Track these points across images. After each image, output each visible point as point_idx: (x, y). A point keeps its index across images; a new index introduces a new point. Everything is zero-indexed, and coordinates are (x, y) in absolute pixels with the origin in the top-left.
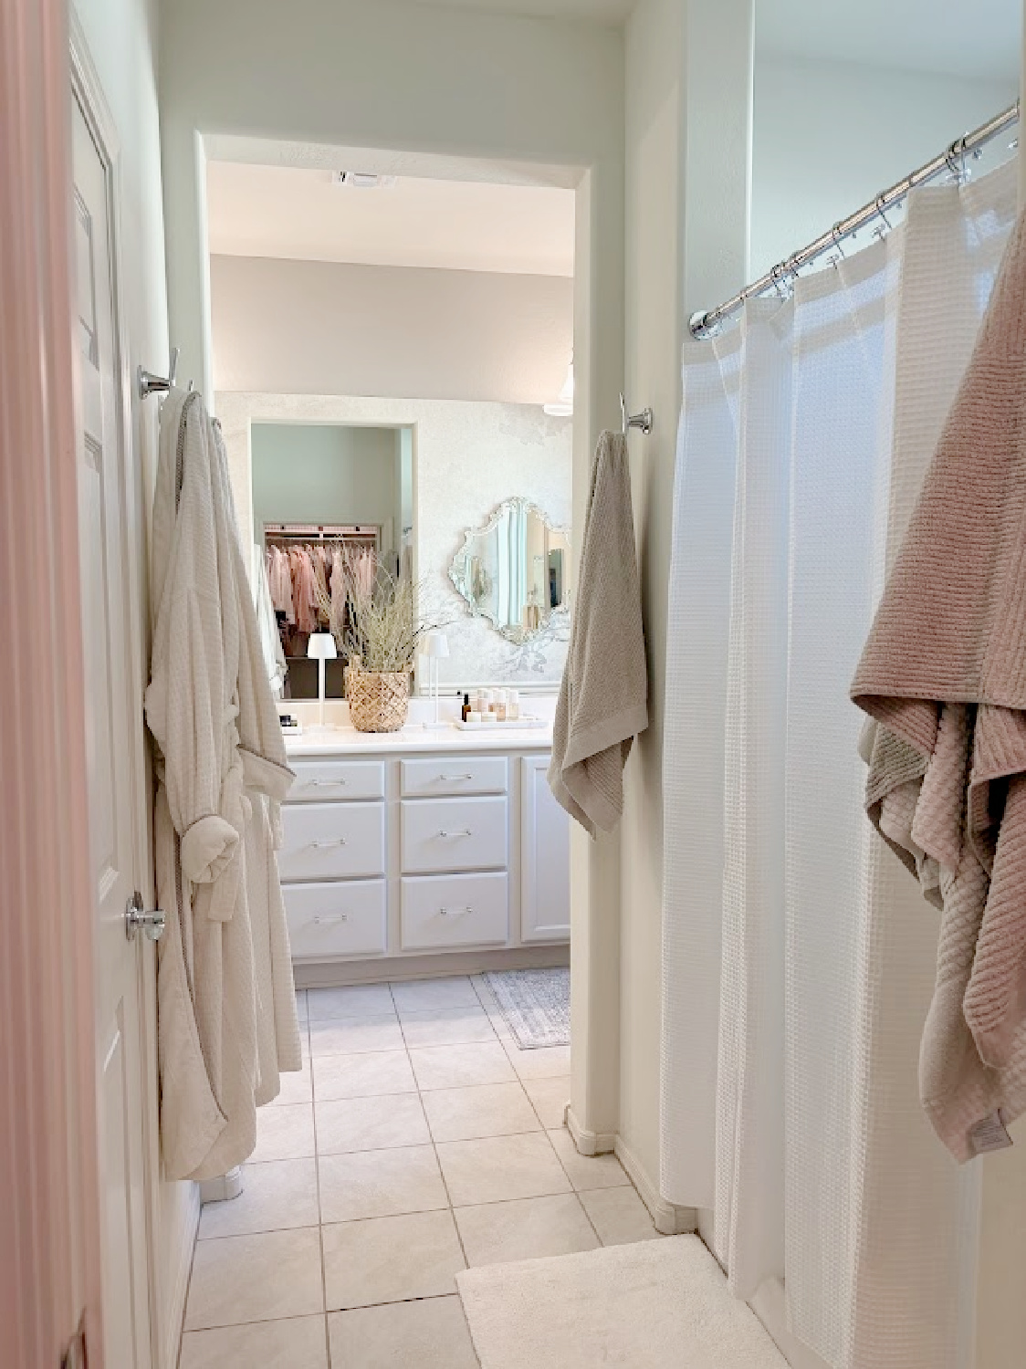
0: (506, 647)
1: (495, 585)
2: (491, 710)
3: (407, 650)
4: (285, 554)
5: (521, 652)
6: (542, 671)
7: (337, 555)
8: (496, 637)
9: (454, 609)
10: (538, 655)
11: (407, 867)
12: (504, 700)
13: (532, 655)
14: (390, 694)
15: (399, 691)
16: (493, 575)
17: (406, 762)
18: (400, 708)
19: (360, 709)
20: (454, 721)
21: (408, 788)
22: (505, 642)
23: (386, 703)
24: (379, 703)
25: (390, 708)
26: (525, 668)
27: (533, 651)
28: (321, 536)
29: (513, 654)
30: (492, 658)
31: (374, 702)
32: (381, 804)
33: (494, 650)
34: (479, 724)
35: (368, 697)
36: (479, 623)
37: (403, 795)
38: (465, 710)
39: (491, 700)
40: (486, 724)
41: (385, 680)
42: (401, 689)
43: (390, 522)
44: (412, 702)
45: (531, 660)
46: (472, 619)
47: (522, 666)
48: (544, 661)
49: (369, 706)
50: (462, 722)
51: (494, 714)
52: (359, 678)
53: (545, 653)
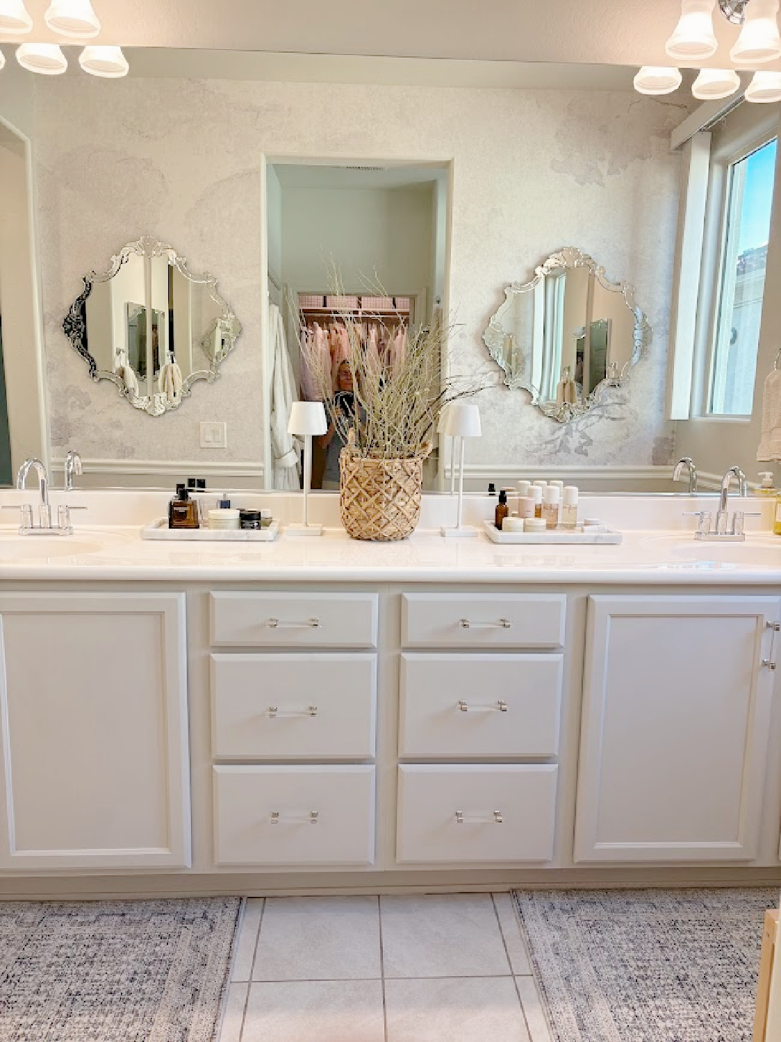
0: (545, 424)
1: (528, 362)
2: (538, 514)
3: (421, 426)
4: (326, 331)
5: (562, 432)
6: (586, 455)
7: (373, 332)
8: (534, 413)
9: (489, 378)
10: (584, 436)
11: (408, 750)
12: (556, 499)
13: (576, 435)
14: (394, 490)
15: (409, 485)
16: (526, 352)
17: (409, 596)
18: (407, 510)
19: (352, 509)
20: (483, 526)
21: (413, 635)
22: (545, 419)
23: (388, 502)
24: (379, 502)
25: (394, 509)
26: (568, 451)
27: (577, 430)
28: (360, 313)
29: (553, 433)
30: (528, 437)
31: (372, 500)
32: (372, 657)
33: (531, 428)
34: (519, 535)
35: (365, 493)
36: (514, 398)
37: (403, 644)
38: (501, 513)
39: (539, 499)
40: (529, 536)
41: (387, 468)
42: (411, 482)
43: (424, 293)
44: (427, 500)
45: (574, 441)
46: (507, 392)
47: (563, 446)
48: (590, 442)
49: (365, 505)
50: (494, 529)
51: (542, 522)
52: (351, 464)
53: (593, 433)
